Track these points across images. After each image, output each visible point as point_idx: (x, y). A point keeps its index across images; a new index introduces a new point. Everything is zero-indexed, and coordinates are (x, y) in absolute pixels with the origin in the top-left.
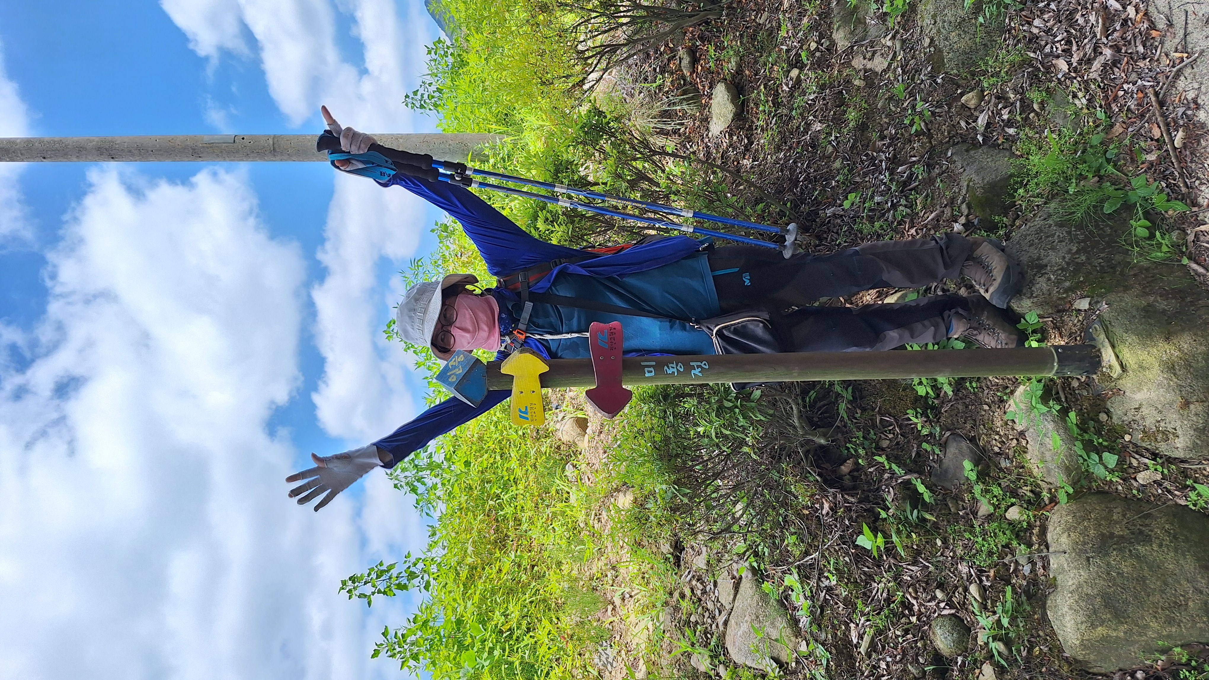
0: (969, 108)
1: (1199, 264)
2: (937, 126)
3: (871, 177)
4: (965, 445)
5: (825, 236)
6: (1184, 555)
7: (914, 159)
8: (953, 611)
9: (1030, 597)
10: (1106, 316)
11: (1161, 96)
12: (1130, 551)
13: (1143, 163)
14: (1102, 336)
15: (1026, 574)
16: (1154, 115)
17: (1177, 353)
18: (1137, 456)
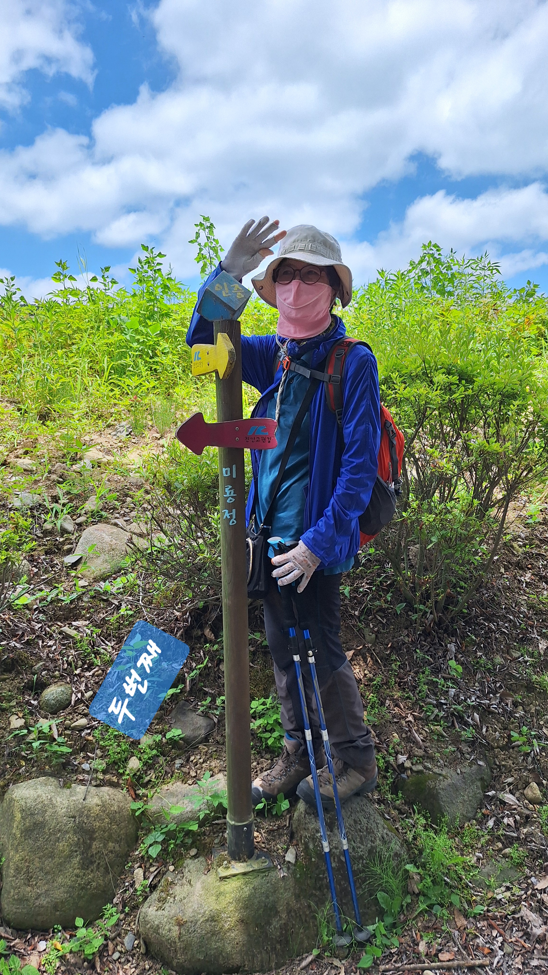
0: (525, 788)
1: (311, 963)
2: (514, 756)
3: (477, 689)
4: (202, 733)
5: (429, 640)
7: (484, 730)
8: (73, 703)
9: (64, 766)
10: (273, 874)
11: (479, 970)
12: (76, 851)
13: (421, 936)
14: (256, 867)
15: (83, 766)
16: (463, 959)
17: (227, 926)
18: (156, 872)
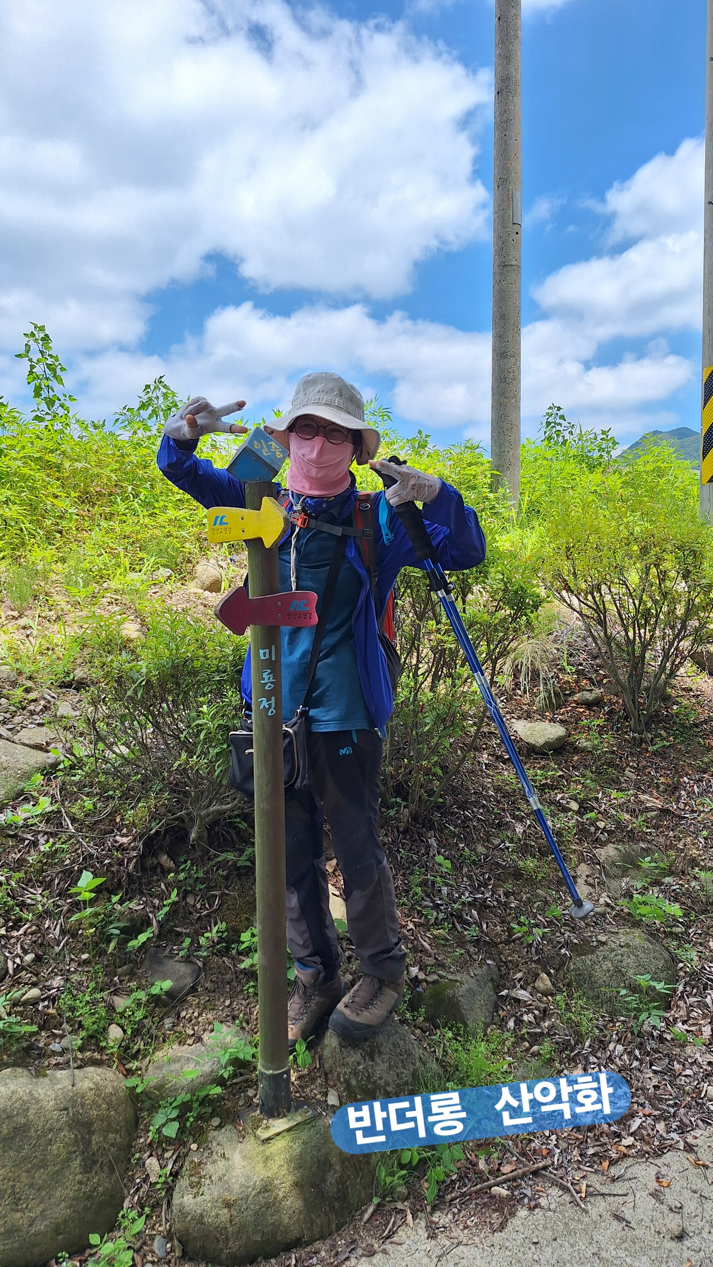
0: (535, 981)
1: (373, 1214)
2: (518, 949)
3: (467, 884)
4: (188, 981)
5: (408, 837)
6: (70, 1207)
7: (485, 926)
8: (11, 972)
9: (27, 1050)
10: (320, 1123)
11: (544, 1172)
12: (75, 1152)
13: (476, 1156)
14: (299, 1119)
15: (51, 1047)
16: (524, 1166)
17: (281, 1194)
18: (174, 1157)
